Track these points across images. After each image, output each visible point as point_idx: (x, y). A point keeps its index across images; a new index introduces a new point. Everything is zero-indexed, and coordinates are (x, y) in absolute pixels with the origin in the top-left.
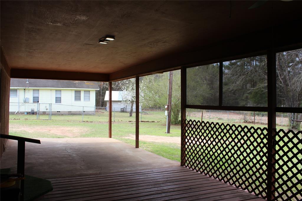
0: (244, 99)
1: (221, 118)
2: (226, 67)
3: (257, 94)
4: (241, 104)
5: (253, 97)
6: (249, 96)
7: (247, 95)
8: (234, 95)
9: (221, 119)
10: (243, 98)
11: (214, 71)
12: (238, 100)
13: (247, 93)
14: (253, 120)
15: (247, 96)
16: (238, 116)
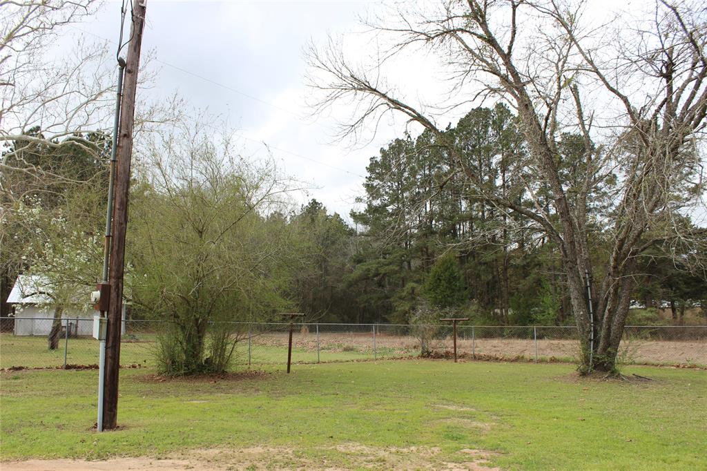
0: (405, 296)
1: (351, 347)
2: (360, 215)
3: (440, 280)
4: (399, 309)
5: (431, 290)
6: (419, 288)
7: (414, 285)
8: (380, 289)
9: (352, 349)
10: (404, 294)
11: (330, 228)
12: (392, 300)
13: (414, 282)
14: (449, 349)
15: (413, 289)
16: (395, 340)
